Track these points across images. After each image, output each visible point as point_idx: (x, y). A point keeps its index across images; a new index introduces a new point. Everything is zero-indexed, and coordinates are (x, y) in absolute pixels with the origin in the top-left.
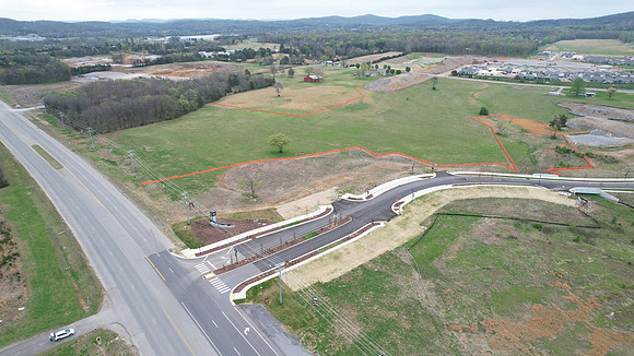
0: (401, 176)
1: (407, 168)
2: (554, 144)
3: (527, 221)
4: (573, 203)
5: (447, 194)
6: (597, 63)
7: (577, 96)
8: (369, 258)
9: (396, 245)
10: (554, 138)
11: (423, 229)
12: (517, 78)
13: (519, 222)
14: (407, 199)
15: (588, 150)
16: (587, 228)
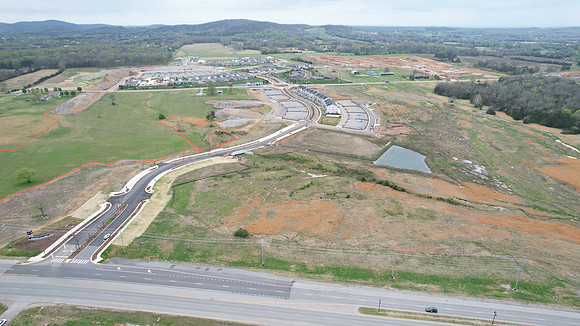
0: (137, 173)
1: (137, 167)
2: (213, 130)
3: (219, 176)
4: (235, 160)
5: (172, 175)
6: (214, 65)
7: (213, 94)
8: (153, 219)
9: (163, 208)
10: (211, 126)
11: (170, 196)
12: (169, 85)
13: (215, 177)
14: (152, 184)
15: (232, 130)
16: (244, 170)
